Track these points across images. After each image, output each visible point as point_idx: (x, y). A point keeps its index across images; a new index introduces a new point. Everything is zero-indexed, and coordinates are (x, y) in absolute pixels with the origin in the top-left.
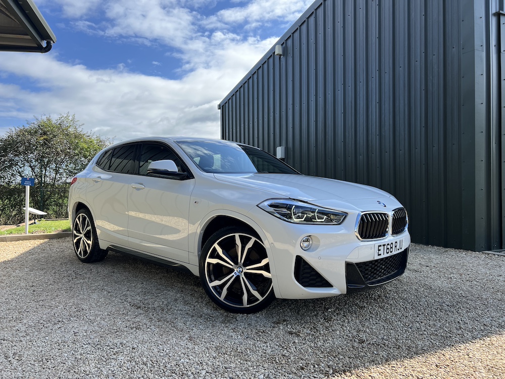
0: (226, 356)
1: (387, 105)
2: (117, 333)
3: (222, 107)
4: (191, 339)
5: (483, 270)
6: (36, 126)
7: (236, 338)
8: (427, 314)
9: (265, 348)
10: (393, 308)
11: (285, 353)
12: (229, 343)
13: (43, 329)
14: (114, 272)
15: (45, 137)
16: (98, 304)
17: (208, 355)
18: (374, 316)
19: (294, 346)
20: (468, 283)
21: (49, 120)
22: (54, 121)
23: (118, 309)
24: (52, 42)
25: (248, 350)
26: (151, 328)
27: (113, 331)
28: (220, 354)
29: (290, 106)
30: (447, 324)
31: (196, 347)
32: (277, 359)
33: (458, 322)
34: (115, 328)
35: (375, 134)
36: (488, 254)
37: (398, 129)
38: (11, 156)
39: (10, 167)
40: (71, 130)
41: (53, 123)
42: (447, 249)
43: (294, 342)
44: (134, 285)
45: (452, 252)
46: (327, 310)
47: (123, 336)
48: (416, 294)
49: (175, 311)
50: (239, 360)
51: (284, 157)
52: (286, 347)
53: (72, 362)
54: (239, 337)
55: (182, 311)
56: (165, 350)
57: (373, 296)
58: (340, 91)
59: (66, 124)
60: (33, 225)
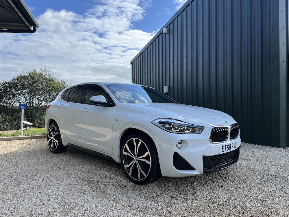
0: (135, 211)
1: (228, 62)
2: (73, 196)
3: (132, 63)
4: (114, 200)
5: (285, 159)
6: (28, 74)
8: (252, 186)
9: (157, 206)
10: (232, 182)
11: (169, 210)
12: (137, 203)
13: (30, 193)
14: (71, 159)
15: (32, 80)
16: (62, 179)
17: (124, 210)
18: (220, 187)
19: (174, 205)
20: (276, 167)
21: (35, 71)
23: (73, 181)
24: (36, 27)
25: (147, 207)
26: (92, 193)
27: (70, 195)
28: (131, 210)
29: (171, 63)
30: (264, 193)
31: (118, 205)
32: (164, 213)
33: (271, 191)
34: (71, 193)
35: (220, 79)
36: (287, 149)
37: (234, 76)
38: (13, 91)
39: (13, 97)
40: (47, 76)
41: (37, 72)
42: (263, 146)
43: (174, 203)
44: (82, 167)
45: (266, 148)
46: (193, 183)
47: (76, 198)
48: (245, 174)
49: (106, 183)
50: (142, 214)
51: (168, 92)
52: (169, 206)
53: (47, 213)
54: (142, 199)
55: (109, 183)
56: (100, 207)
57: (220, 175)
58: (200, 54)
59: (44, 73)
60: (26, 131)
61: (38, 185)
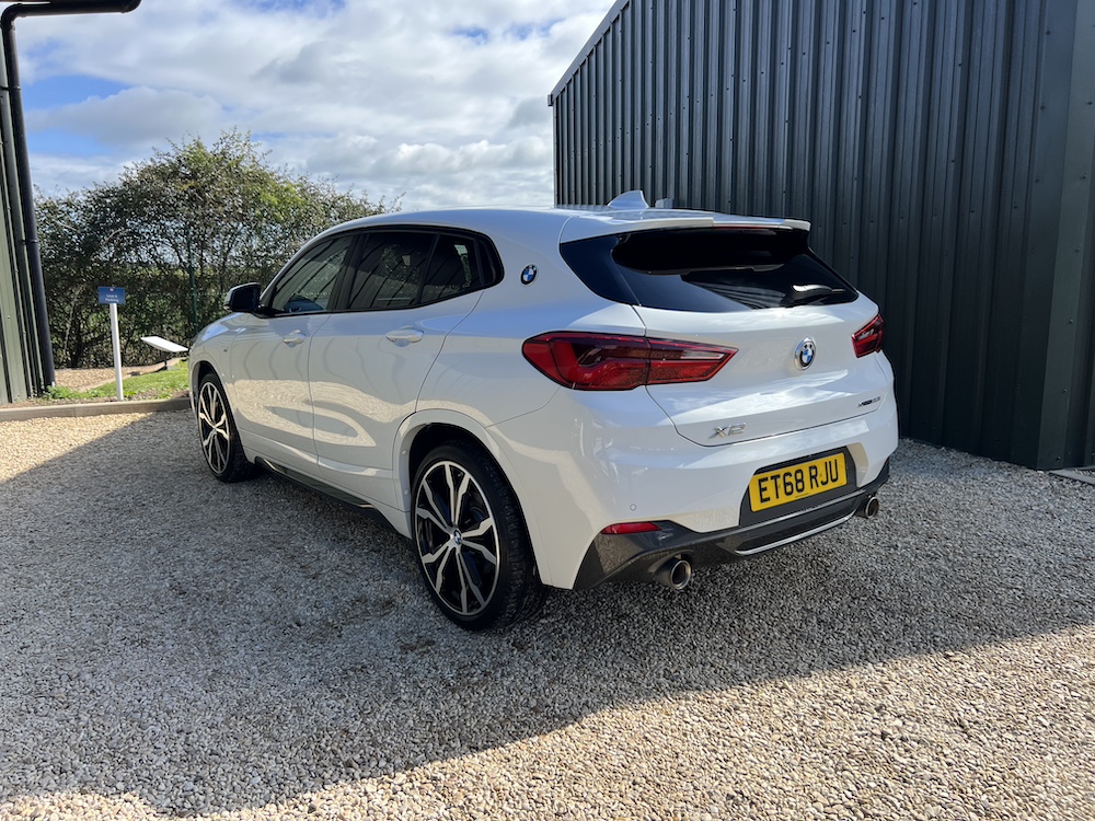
1: (880, 103)
3: (556, 100)
6: (174, 160)
7: (297, 681)
15: (192, 183)
21: (199, 145)
22: (209, 149)
26: (167, 643)
29: (685, 102)
36: (1061, 478)
40: (246, 165)
41: (207, 151)
45: (981, 469)
58: (784, 65)
59: (234, 152)
60: (162, 372)
61: (22, 603)
